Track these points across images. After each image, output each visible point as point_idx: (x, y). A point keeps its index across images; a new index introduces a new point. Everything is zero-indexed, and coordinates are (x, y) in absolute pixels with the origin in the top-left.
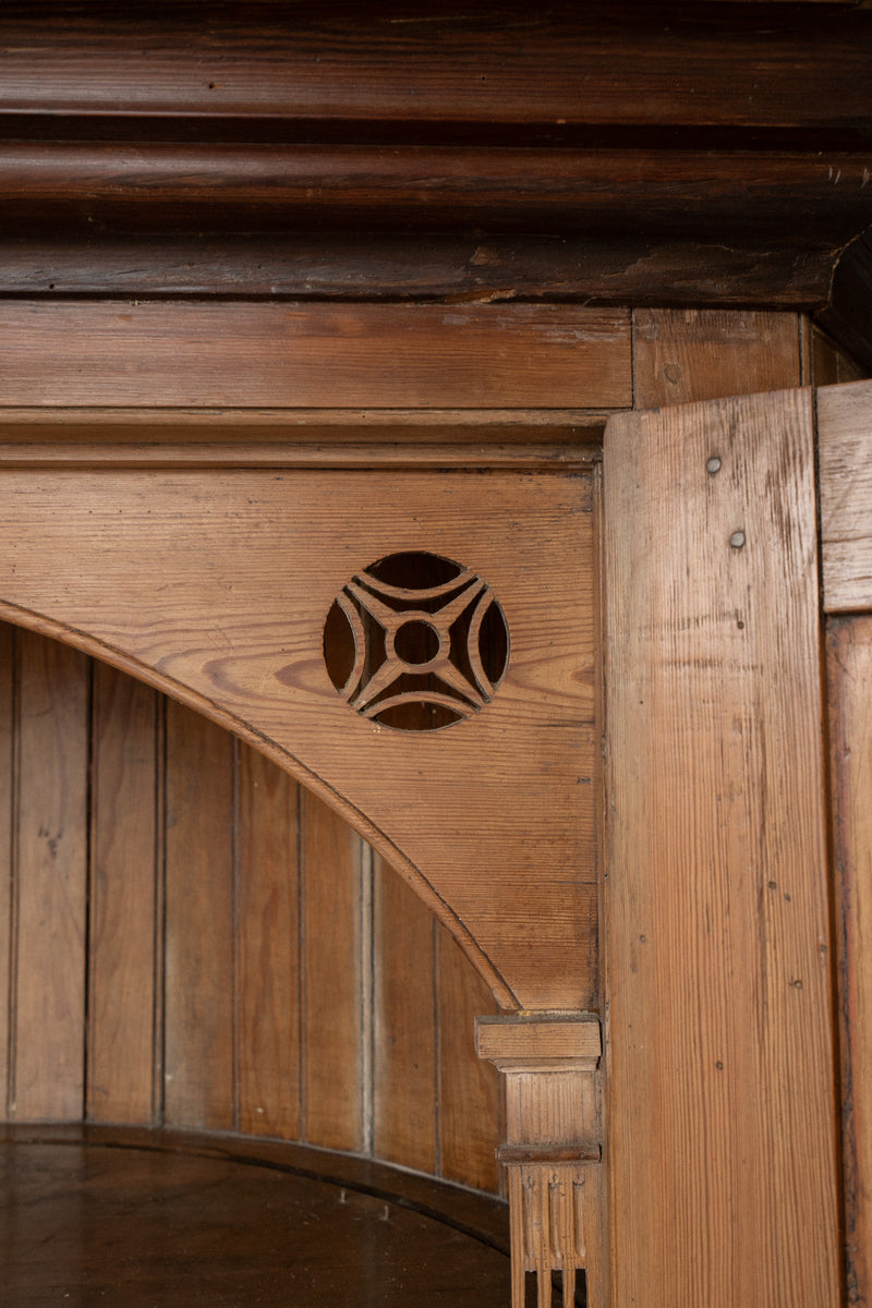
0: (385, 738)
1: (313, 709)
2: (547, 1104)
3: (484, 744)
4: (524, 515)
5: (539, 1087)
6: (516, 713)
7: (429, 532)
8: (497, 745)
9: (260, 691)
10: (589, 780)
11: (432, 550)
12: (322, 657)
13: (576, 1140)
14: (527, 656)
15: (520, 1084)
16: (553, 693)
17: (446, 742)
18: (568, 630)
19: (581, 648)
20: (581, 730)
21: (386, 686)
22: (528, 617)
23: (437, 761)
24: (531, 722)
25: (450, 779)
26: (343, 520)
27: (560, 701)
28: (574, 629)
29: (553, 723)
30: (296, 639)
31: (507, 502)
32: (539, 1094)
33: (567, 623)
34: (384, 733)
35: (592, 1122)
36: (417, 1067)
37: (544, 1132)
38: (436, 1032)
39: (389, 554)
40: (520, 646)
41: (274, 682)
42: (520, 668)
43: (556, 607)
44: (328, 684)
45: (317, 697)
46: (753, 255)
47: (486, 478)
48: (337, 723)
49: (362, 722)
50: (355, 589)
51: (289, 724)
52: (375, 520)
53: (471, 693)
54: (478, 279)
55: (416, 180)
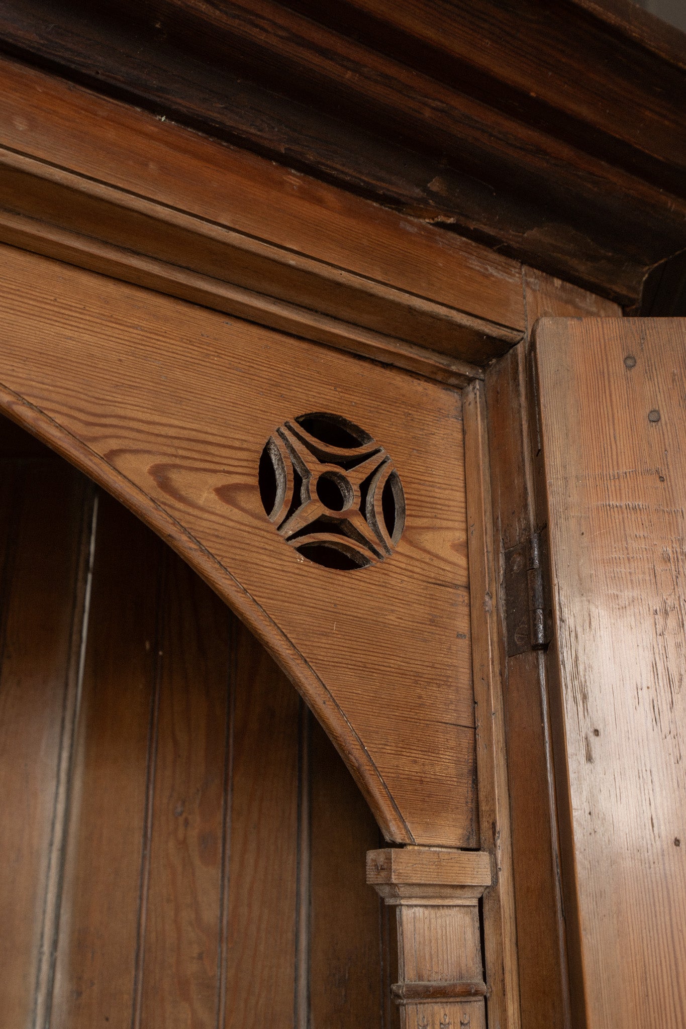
0: (306, 568)
1: (247, 529)
2: (437, 939)
3: (386, 590)
4: (415, 409)
5: (430, 921)
6: (410, 568)
7: (346, 402)
8: (396, 592)
9: (201, 502)
10: (465, 636)
11: (348, 417)
12: (257, 484)
13: (461, 977)
14: (419, 522)
15: (414, 918)
16: (438, 557)
17: (357, 582)
18: (446, 508)
19: (457, 525)
20: (459, 592)
21: (309, 522)
22: (418, 490)
23: (349, 598)
24: (421, 578)
25: (359, 615)
26: (279, 373)
27: (442, 565)
28: (452, 509)
29: (438, 582)
30: (236, 463)
31: (404, 396)
32: (429, 928)
33: (447, 503)
34: (306, 563)
35: (473, 959)
36: (107, 1019)
37: (435, 969)
38: (136, 976)
39: (315, 411)
40: (413, 513)
41: (213, 496)
42: (414, 531)
43: (439, 488)
44: (261, 510)
45: (251, 519)
46: (602, 251)
47: (388, 373)
48: (267, 547)
49: (289, 550)
50: (287, 433)
51: (224, 538)
52: (305, 381)
53: (376, 544)
54: (431, 201)
55: (426, 97)
